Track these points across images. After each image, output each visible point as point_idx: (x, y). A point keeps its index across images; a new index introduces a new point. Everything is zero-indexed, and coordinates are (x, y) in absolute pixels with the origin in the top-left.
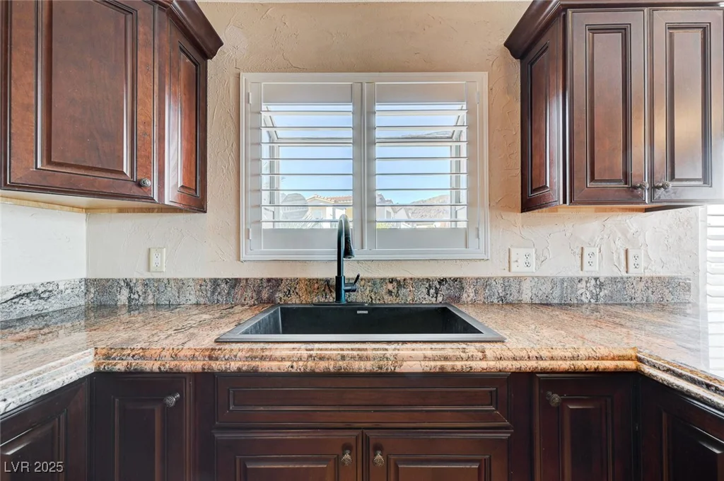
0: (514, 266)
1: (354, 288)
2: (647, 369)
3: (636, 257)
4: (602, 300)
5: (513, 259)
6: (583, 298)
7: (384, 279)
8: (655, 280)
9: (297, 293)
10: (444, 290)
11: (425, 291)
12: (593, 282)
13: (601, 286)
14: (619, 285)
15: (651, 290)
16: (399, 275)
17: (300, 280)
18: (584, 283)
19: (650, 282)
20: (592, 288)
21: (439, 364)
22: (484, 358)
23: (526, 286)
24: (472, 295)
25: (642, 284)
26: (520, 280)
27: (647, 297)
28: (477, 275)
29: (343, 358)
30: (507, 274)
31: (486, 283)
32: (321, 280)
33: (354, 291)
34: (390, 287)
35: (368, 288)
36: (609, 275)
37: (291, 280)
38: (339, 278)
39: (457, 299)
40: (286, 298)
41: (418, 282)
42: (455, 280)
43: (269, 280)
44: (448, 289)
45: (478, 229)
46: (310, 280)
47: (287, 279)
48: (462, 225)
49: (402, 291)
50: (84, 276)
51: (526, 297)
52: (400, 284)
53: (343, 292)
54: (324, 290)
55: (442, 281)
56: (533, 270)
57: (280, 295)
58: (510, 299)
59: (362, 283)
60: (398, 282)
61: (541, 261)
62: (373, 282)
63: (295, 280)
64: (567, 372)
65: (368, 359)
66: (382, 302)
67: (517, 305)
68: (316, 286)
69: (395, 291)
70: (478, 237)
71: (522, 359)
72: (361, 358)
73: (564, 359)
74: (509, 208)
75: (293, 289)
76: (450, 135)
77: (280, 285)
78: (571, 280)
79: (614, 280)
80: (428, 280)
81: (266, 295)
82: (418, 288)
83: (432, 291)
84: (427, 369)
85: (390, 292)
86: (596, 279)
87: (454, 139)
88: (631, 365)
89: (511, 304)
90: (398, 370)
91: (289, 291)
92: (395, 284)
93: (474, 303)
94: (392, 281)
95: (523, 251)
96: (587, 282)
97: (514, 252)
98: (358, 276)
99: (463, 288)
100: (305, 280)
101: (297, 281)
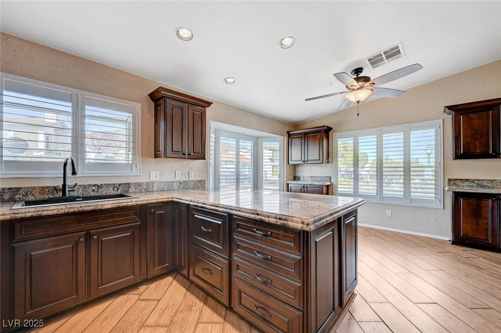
0: (151, 178)
1: (73, 189)
2: (174, 199)
3: (191, 174)
4: (181, 188)
5: (151, 175)
6: (175, 188)
7: (90, 185)
8: (196, 181)
9: (33, 195)
10: (121, 188)
11: (112, 189)
13: (181, 184)
14: (186, 183)
15: (195, 184)
16: (99, 183)
17: (35, 187)
18: (175, 183)
20: (178, 185)
21: (117, 205)
22: (132, 202)
23: (155, 185)
24: (134, 189)
25: (192, 183)
26: (153, 183)
28: (136, 182)
29: (81, 207)
30: (149, 181)
31: (140, 184)
32: (50, 187)
33: (74, 191)
34: (94, 188)
35: (81, 189)
36: (184, 180)
37: (28, 188)
38: (64, 186)
39: (128, 192)
40: (24, 197)
41: (108, 185)
42: (126, 184)
43: (10, 189)
44: (123, 188)
45: (136, 164)
46: (42, 187)
47: (25, 188)
48: (131, 162)
49: (100, 190)
51: (155, 189)
52: (99, 187)
53: (67, 191)
54: (53, 192)
55: (120, 185)
56: (158, 179)
57: (19, 196)
58: (149, 190)
59: (78, 187)
60: (98, 186)
61: (161, 175)
62: (84, 186)
63: (31, 188)
64: (155, 203)
65: (91, 206)
66: (89, 195)
67: (152, 191)
68: (47, 190)
69: (96, 190)
70: (137, 167)
71: (143, 201)
72: (88, 206)
73: (154, 200)
74: (150, 157)
75: (30, 192)
76: (126, 120)
77: (19, 191)
78: (171, 182)
79: (184, 182)
80: (113, 184)
81: (8, 197)
82: (108, 188)
83: (115, 189)
84: (113, 207)
85: (94, 191)
86: (179, 181)
87: (128, 121)
88: (171, 199)
89: (150, 192)
90: (103, 208)
91: (27, 194)
92: (96, 187)
93: (134, 192)
94: (94, 185)
95: (155, 172)
97: (151, 172)
98: (76, 184)
99: (130, 187)
100: (39, 187)
101: (34, 188)
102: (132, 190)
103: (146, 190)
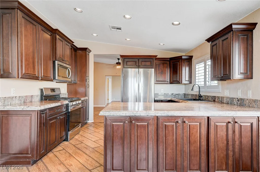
8: (251, 100)
12: (237, 99)
14: (243, 101)
15: (250, 103)
18: (235, 99)
19: (250, 100)
20: (237, 101)
27: (249, 105)
36: (240, 97)
42: (215, 96)
50: (184, 93)
55: (213, 97)
67: (224, 103)
78: (233, 98)
79: (241, 99)
80: (211, 96)
83: (212, 99)
85: (207, 98)
93: (217, 102)
96: (236, 99)
97: (225, 91)
99: (216, 98)
102: (216, 100)
103: (221, 101)
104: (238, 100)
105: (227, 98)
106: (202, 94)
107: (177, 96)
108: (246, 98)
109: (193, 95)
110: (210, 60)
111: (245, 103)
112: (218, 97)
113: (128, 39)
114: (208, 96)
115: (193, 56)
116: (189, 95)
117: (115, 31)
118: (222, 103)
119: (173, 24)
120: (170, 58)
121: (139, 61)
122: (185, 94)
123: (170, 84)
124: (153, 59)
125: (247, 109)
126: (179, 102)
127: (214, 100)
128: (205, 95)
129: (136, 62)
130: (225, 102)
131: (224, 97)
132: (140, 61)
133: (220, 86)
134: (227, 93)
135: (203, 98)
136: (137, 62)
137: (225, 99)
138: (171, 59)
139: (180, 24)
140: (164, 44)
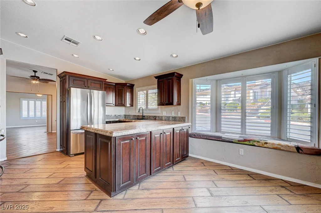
3: (179, 113)
4: (173, 120)
14: (175, 118)
15: (180, 119)
18: (170, 117)
19: (179, 117)
42: (155, 116)
56: (165, 115)
61: (167, 113)
97: (163, 112)
102: (157, 118)
103: (161, 119)
104: (173, 118)
105: (165, 117)
106: (145, 114)
107: (119, 117)
108: (177, 116)
109: (135, 115)
110: (157, 90)
111: (177, 119)
112: (159, 117)
113: (76, 56)
114: (150, 116)
115: (134, 85)
116: (131, 115)
117: (68, 43)
118: (161, 120)
119: (135, 59)
120: (115, 83)
121: (87, 81)
122: (125, 115)
123: (115, 106)
124: (103, 82)
125: (178, 122)
126: (131, 122)
127: (155, 118)
128: (147, 115)
129: (84, 82)
130: (163, 119)
131: (163, 116)
132: (89, 82)
133: (160, 109)
134: (165, 113)
135: (146, 118)
136: (86, 82)
137: (164, 117)
138: (117, 84)
139: (140, 60)
140: (113, 70)
